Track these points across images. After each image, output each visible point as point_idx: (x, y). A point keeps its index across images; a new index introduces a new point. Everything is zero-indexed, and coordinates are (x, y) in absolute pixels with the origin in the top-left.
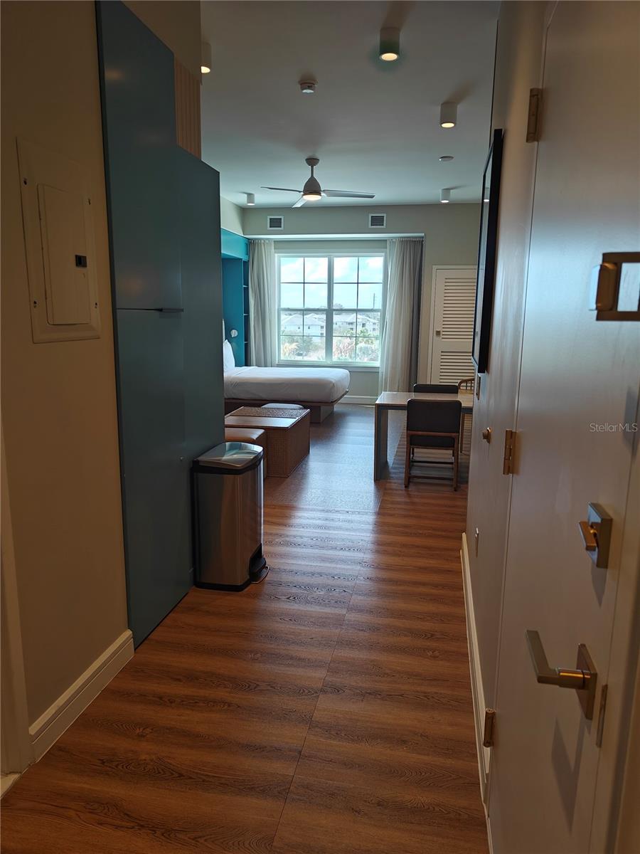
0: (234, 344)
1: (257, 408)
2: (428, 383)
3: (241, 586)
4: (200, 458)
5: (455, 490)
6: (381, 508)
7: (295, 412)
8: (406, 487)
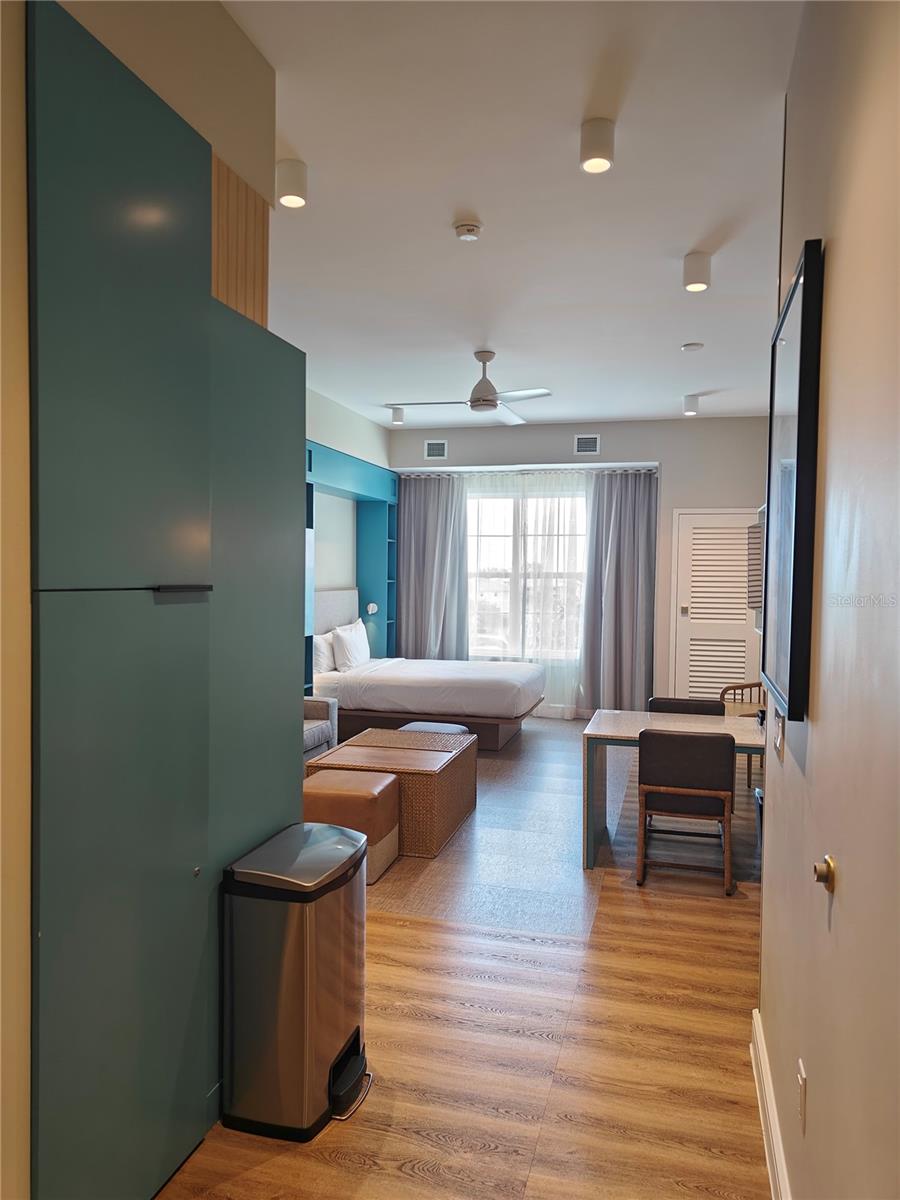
0: (371, 625)
1: (392, 731)
2: (671, 696)
3: (308, 1130)
4: (237, 869)
5: (729, 895)
6: (596, 931)
7: (452, 739)
8: (640, 885)
